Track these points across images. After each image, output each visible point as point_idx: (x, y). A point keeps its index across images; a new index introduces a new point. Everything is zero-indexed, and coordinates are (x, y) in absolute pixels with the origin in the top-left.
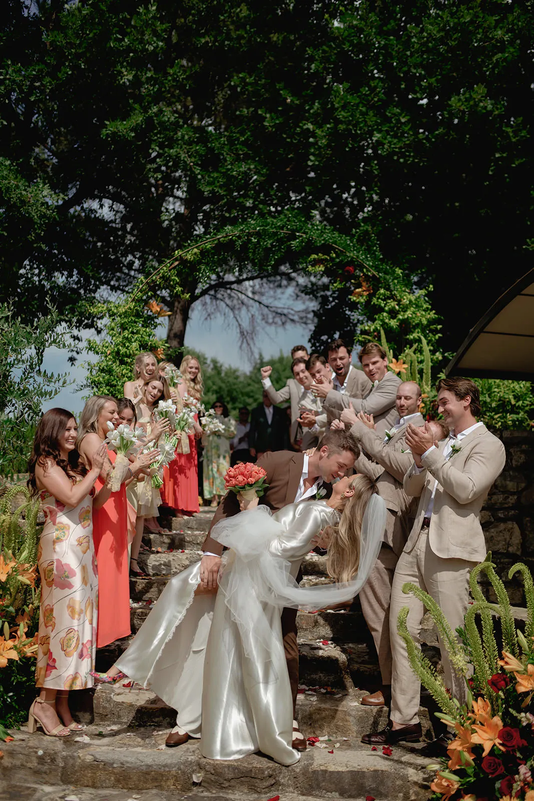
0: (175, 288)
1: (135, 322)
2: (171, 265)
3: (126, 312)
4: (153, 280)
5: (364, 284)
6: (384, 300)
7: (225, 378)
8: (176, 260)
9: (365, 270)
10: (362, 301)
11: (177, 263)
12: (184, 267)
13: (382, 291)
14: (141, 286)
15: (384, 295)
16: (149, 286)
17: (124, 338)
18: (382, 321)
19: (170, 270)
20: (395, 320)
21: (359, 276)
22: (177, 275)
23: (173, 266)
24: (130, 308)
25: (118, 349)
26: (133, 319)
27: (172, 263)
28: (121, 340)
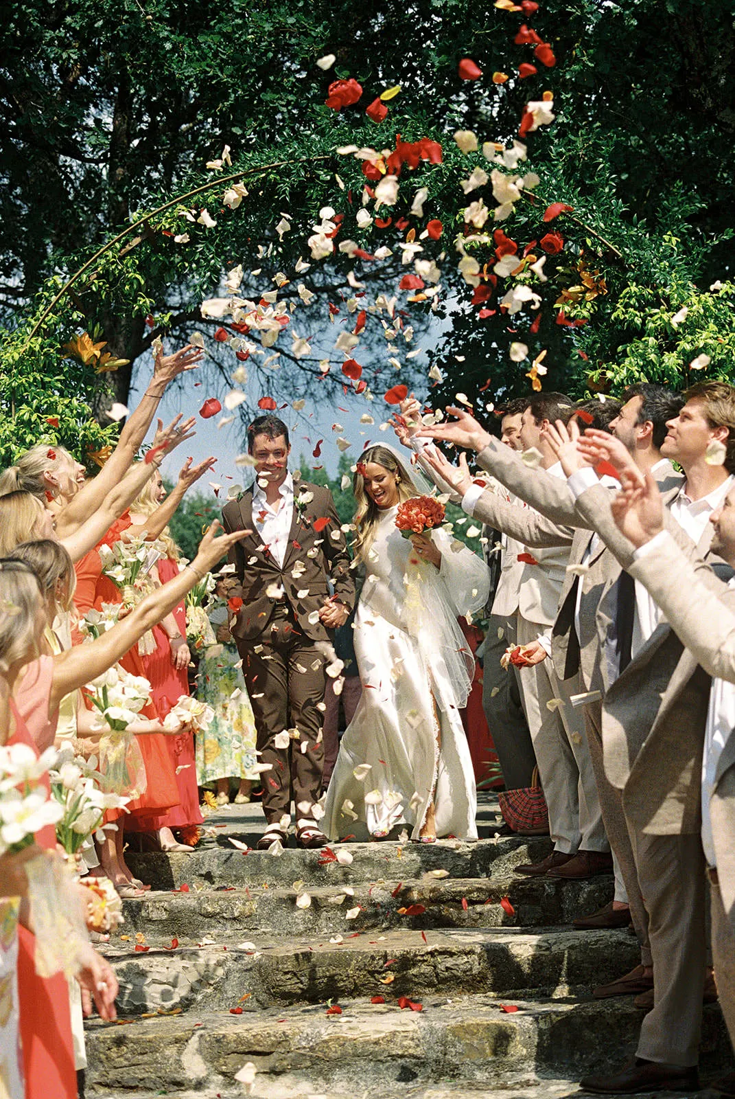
0: (135, 301)
1: (44, 385)
2: (123, 246)
3: (22, 359)
4: (81, 284)
5: (585, 275)
6: (641, 309)
7: (191, 518)
8: (134, 233)
9: (589, 242)
10: (586, 314)
11: (137, 240)
12: (154, 252)
13: (633, 288)
14: (54, 299)
15: (640, 297)
16: (74, 297)
17: (21, 422)
18: (643, 356)
19: (122, 258)
20: (675, 354)
21: (575, 256)
22: (139, 269)
23: (128, 248)
24: (32, 352)
25: (8, 450)
26: (38, 376)
27: (127, 242)
28: (13, 428)
